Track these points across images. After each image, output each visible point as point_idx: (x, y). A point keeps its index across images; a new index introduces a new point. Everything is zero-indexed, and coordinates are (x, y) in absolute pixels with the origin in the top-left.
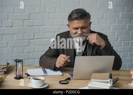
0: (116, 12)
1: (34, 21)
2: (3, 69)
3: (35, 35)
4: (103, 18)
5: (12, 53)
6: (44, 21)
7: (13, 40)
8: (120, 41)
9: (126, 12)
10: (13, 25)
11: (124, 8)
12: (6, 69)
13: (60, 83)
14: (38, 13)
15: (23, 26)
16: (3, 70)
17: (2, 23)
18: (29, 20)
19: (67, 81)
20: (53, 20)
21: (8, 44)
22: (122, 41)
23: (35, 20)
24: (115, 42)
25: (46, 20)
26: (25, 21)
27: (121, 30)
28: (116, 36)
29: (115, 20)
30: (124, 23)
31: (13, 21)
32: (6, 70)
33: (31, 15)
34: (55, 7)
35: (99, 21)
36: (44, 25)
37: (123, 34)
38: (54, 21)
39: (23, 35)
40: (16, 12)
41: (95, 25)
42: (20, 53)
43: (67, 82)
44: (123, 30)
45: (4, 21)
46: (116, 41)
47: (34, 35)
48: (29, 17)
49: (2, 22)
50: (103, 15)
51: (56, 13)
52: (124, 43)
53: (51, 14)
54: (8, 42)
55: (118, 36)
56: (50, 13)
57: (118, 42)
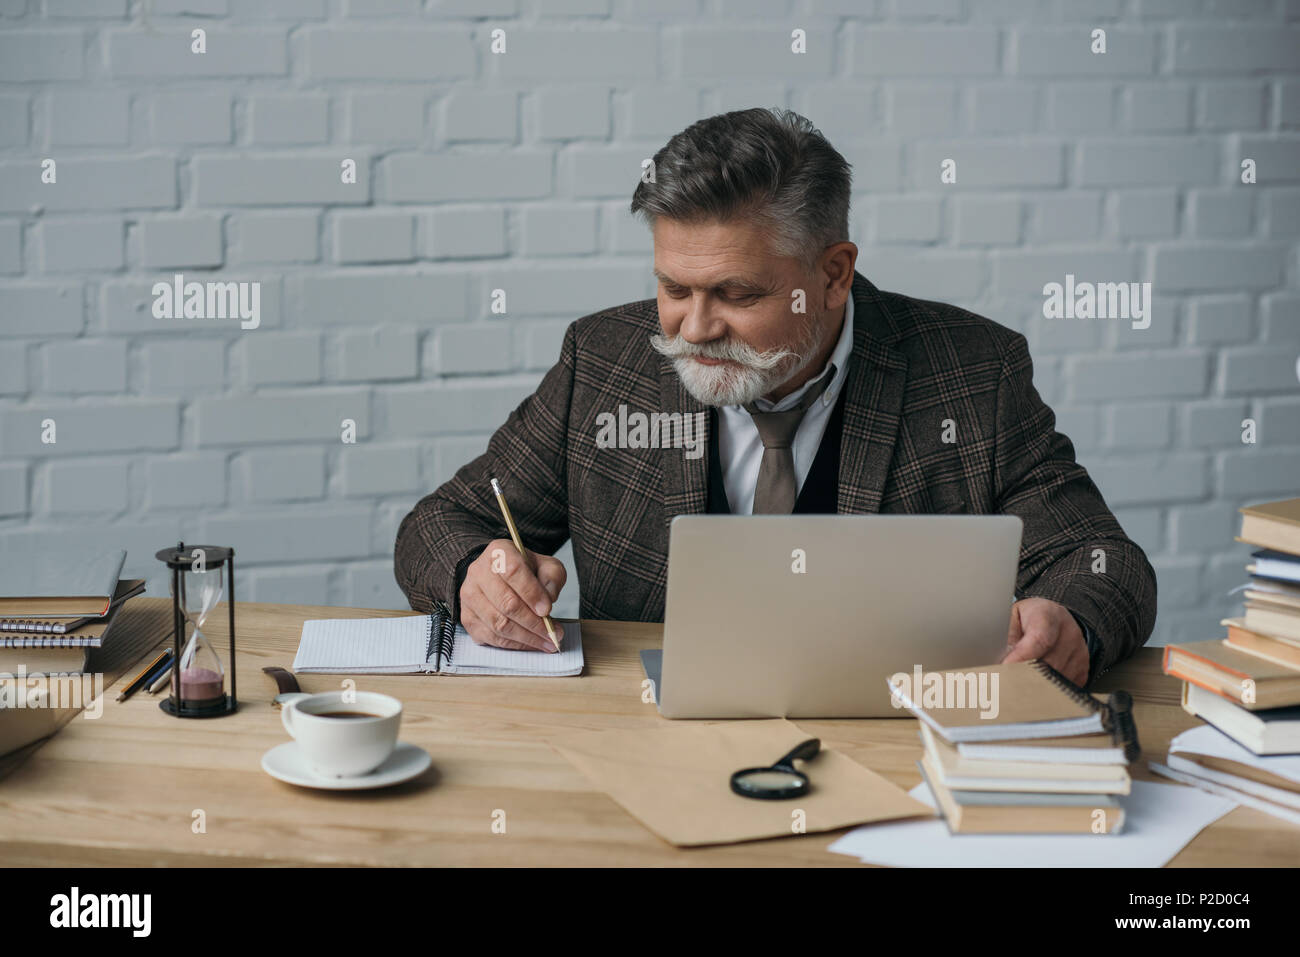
0: (1191, 130)
1: (415, 221)
2: (72, 630)
3: (427, 345)
4: (1064, 185)
5: (225, 505)
6: (507, 214)
7: (226, 387)
8: (1231, 394)
9: (1284, 126)
10: (230, 250)
11: (1267, 91)
12: (103, 628)
13: (737, 788)
14: (452, 143)
15: (318, 261)
16: (76, 643)
17: (126, 235)
18: (370, 204)
19: (799, 775)
20: (591, 205)
21: (182, 420)
22: (1251, 394)
23: (429, 211)
24: (1187, 409)
25: (526, 206)
26: (338, 215)
27: (1241, 297)
28: (1191, 346)
29: (1181, 204)
30: (1265, 226)
31: (225, 219)
32: (97, 643)
33: (387, 162)
34: (612, 92)
35: (1025, 215)
36: (506, 256)
37: (1264, 335)
38: (598, 213)
39: (323, 340)
40: (249, 138)
41: (988, 247)
42: (294, 501)
43: (798, 783)
44: (1257, 293)
45: (143, 218)
46: (1191, 397)
47: (422, 339)
48: (372, 179)
49: (128, 224)
50: (1066, 152)
51: (615, 146)
52: (1269, 413)
53: (572, 148)
54: (182, 407)
55: (1218, 345)
56: (566, 142)
57: (1217, 402)
